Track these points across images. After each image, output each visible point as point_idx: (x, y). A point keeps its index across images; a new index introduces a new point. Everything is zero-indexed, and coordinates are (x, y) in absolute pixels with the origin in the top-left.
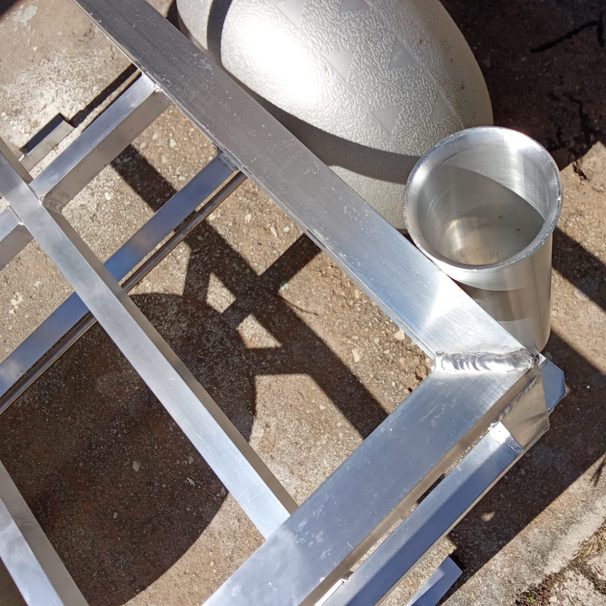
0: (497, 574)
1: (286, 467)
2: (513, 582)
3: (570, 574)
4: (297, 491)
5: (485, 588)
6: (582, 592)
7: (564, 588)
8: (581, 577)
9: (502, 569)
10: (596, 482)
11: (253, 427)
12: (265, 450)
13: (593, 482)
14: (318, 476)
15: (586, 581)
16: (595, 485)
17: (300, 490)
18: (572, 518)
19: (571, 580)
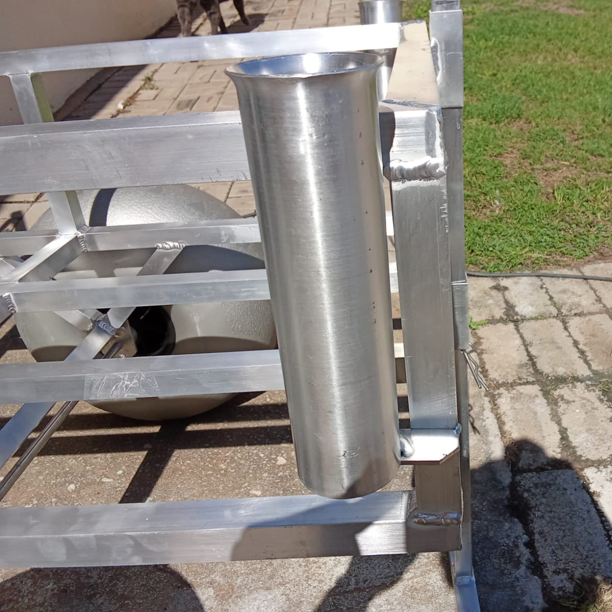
0: (483, 510)
1: (259, 591)
2: (496, 506)
3: (518, 478)
4: (286, 595)
5: (486, 522)
6: (534, 479)
7: (524, 486)
8: (525, 474)
9: (482, 505)
10: (478, 432)
11: (197, 595)
12: (226, 597)
13: (477, 434)
14: (296, 571)
15: (530, 474)
16: (479, 434)
17: (288, 592)
18: (487, 454)
19: (522, 480)
